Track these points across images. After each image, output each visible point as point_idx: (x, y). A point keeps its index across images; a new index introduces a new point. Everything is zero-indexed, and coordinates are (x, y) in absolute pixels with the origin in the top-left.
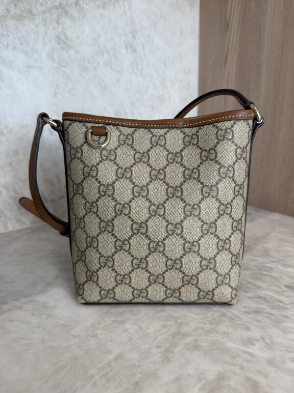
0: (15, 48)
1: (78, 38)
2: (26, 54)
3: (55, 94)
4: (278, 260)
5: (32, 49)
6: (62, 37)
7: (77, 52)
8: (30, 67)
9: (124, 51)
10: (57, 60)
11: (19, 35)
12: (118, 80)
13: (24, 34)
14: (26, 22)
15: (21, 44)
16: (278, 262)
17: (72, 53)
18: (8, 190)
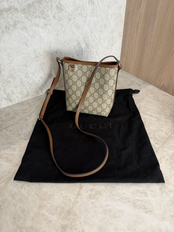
0: (39, 17)
1: (66, 4)
2: (44, 18)
3: (57, 35)
4: (143, 111)
5: (46, 15)
6: (59, 6)
7: (66, 12)
8: (46, 24)
9: (88, 5)
10: (57, 18)
11: (40, 9)
12: (85, 21)
13: (43, 9)
14: (43, 2)
15: (42, 14)
16: (143, 112)
17: (64, 12)
18: (42, 79)
